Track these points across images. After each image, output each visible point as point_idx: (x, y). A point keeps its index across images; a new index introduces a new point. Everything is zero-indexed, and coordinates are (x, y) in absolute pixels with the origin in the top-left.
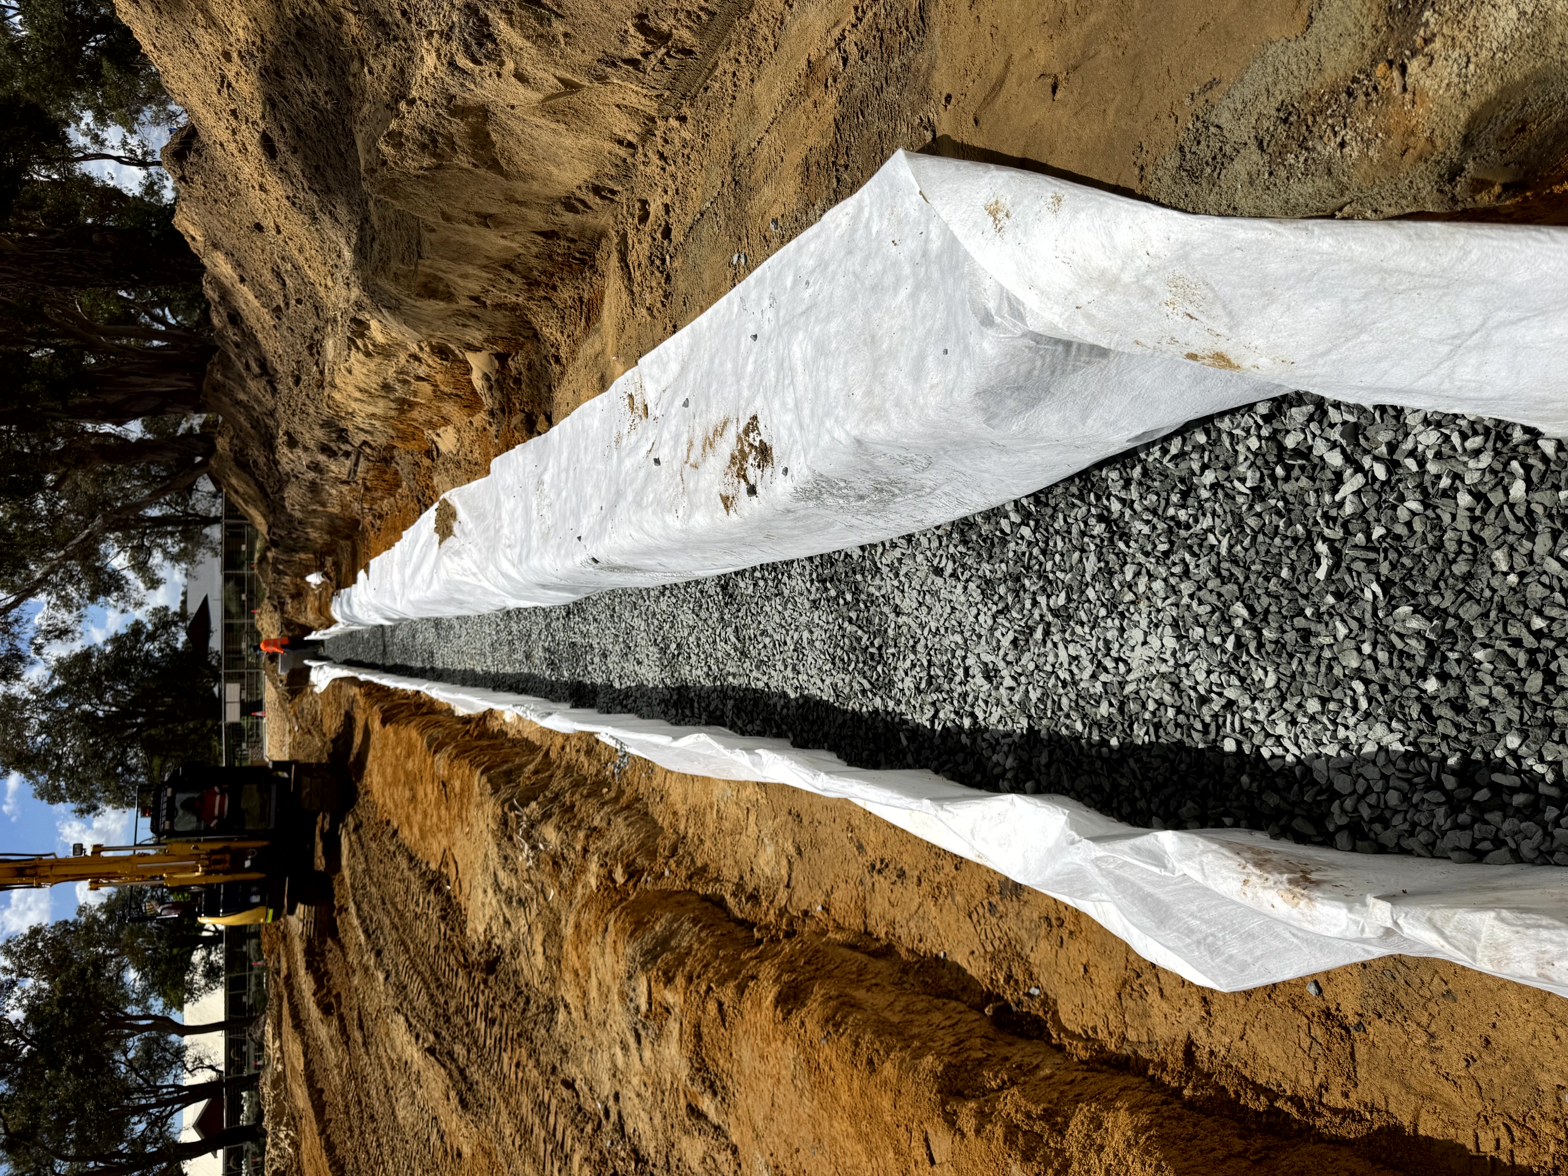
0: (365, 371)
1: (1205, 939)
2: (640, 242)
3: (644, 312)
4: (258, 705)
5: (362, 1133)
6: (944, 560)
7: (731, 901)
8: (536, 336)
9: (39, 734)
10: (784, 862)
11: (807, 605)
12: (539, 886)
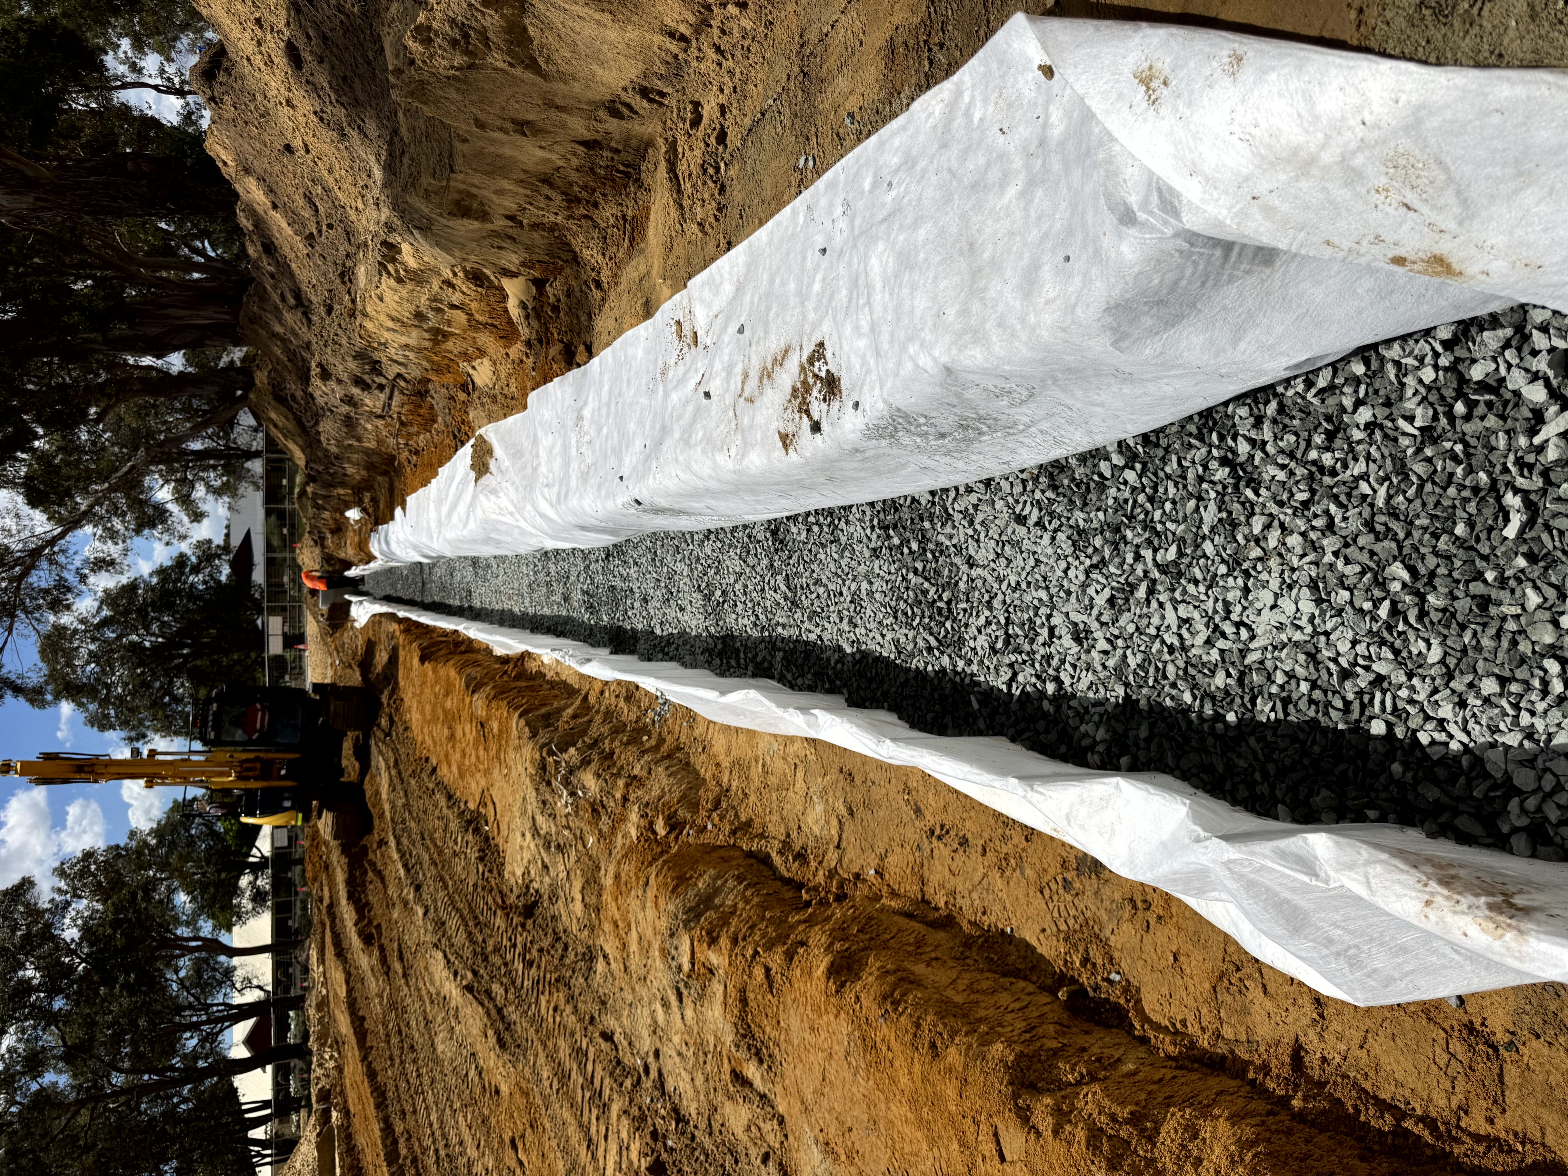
0: (396, 298)
1: (1346, 951)
2: (691, 149)
3: (695, 228)
4: (300, 638)
5: (402, 1062)
6: (1028, 508)
7: (777, 860)
8: (576, 260)
9: (88, 663)
10: (834, 822)
11: (867, 553)
12: (578, 833)
